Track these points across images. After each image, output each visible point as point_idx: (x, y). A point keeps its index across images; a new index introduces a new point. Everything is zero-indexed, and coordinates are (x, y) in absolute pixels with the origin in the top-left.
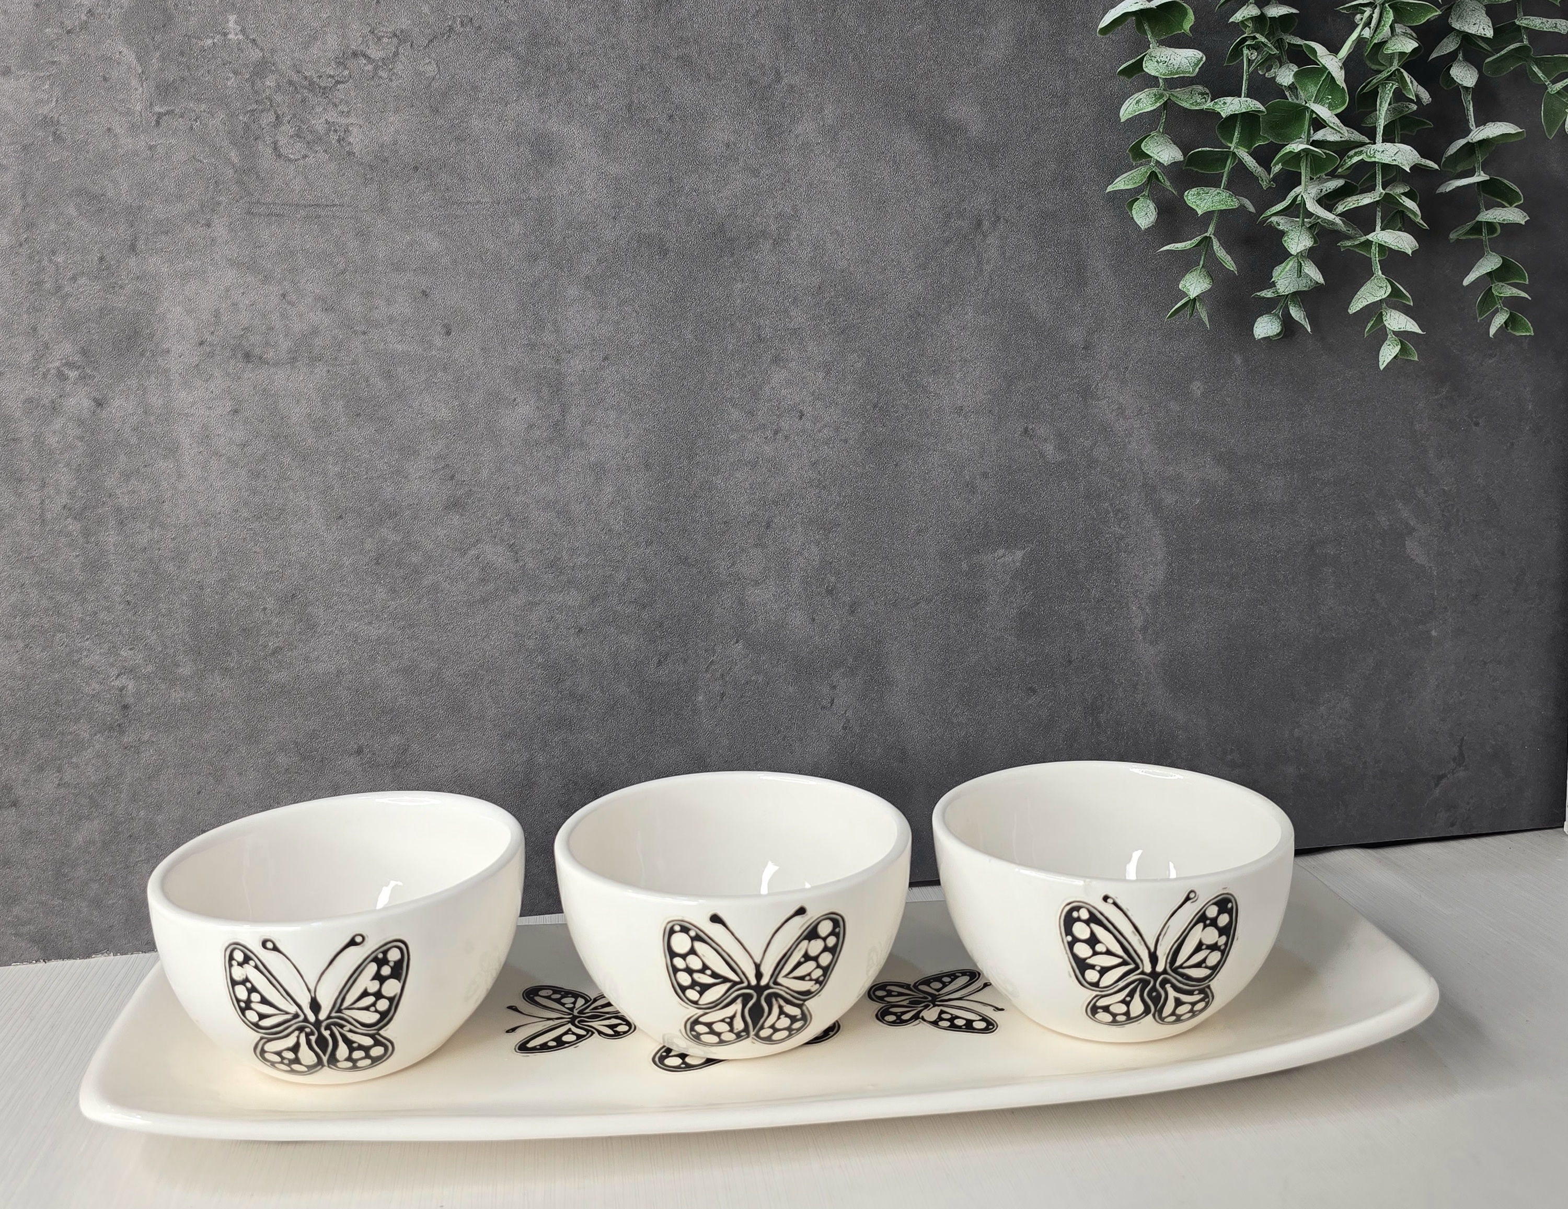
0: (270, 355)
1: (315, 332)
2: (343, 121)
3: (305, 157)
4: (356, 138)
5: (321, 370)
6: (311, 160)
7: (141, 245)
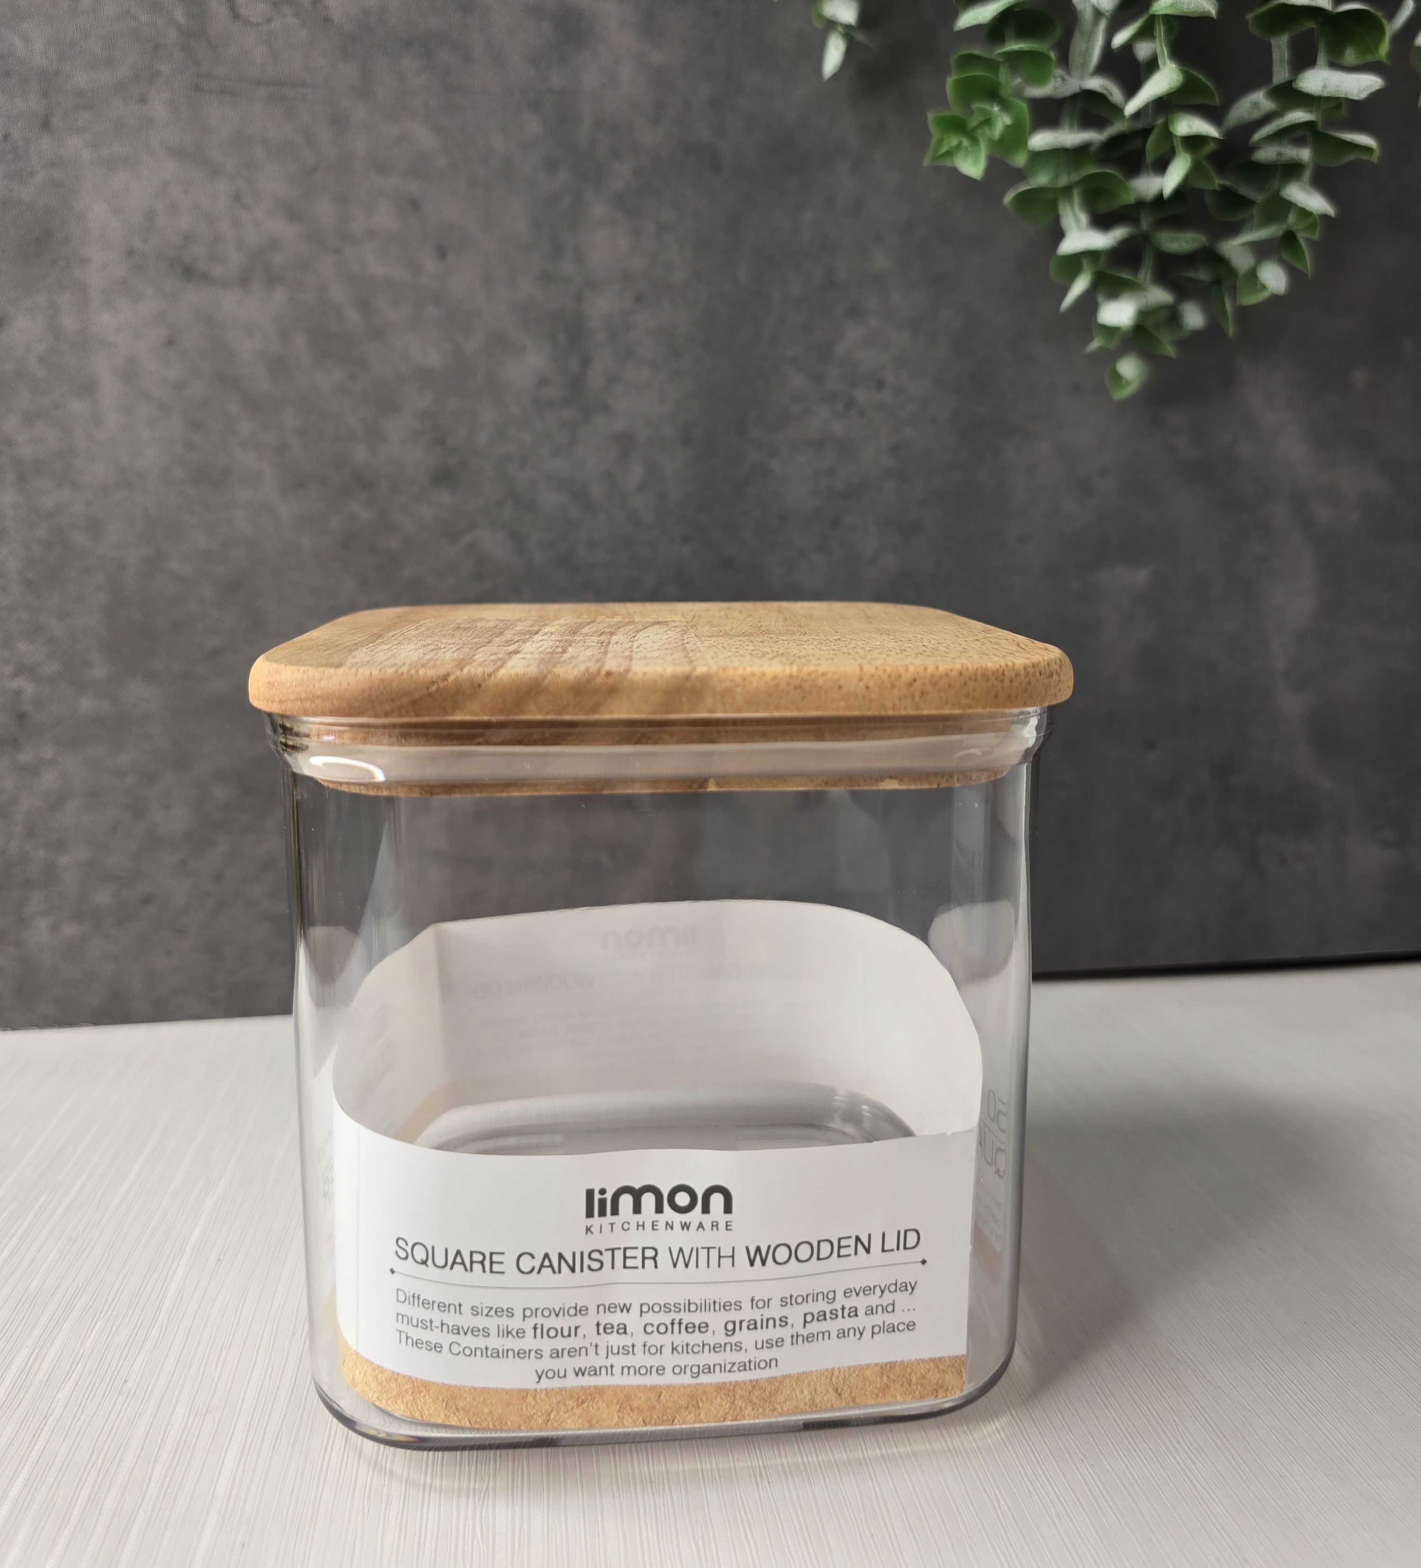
0: (217, 271)
1: (275, 245)
3: (269, 20)
5: (280, 295)
6: (276, 25)
7: (56, 121)
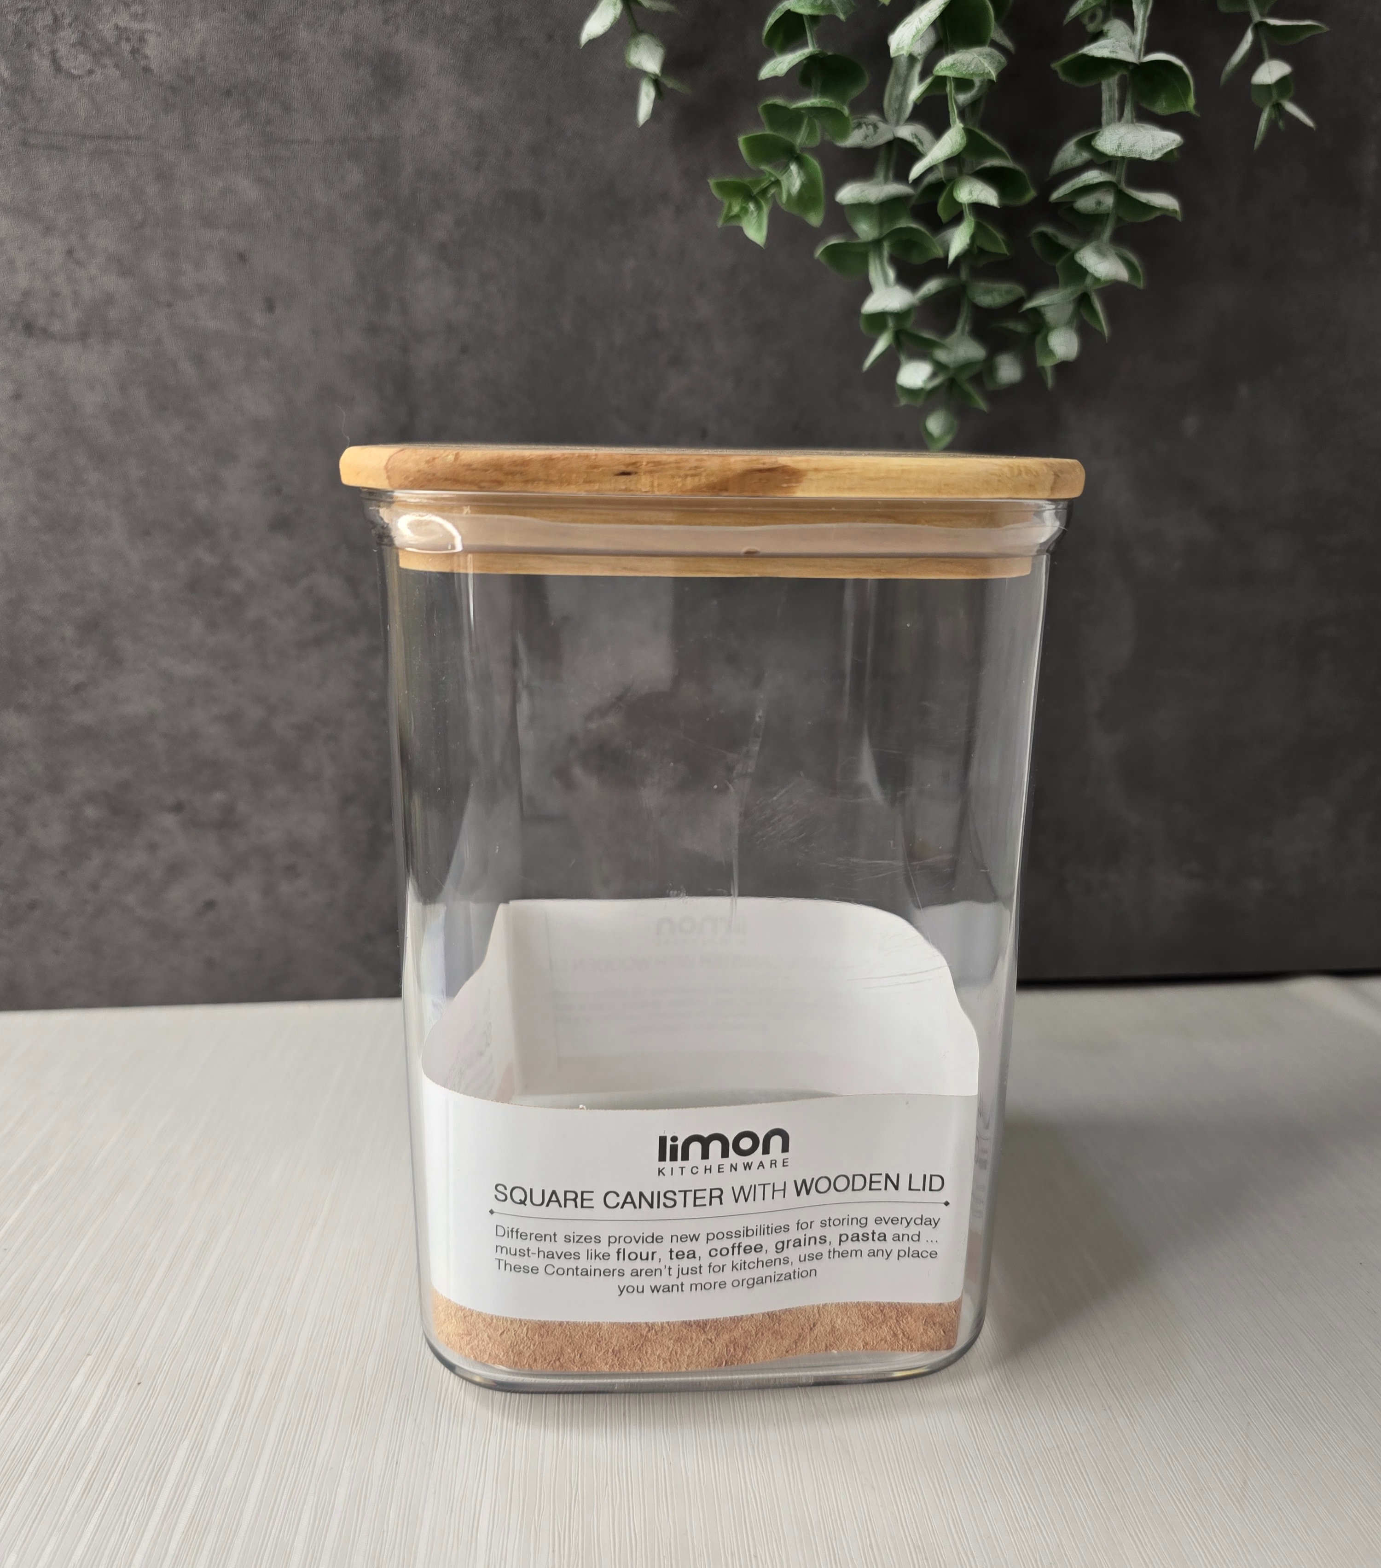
0: (56, 326)
1: (109, 300)
2: (136, 26)
3: (91, 72)
4: (153, 49)
5: (117, 349)
6: (97, 77)
